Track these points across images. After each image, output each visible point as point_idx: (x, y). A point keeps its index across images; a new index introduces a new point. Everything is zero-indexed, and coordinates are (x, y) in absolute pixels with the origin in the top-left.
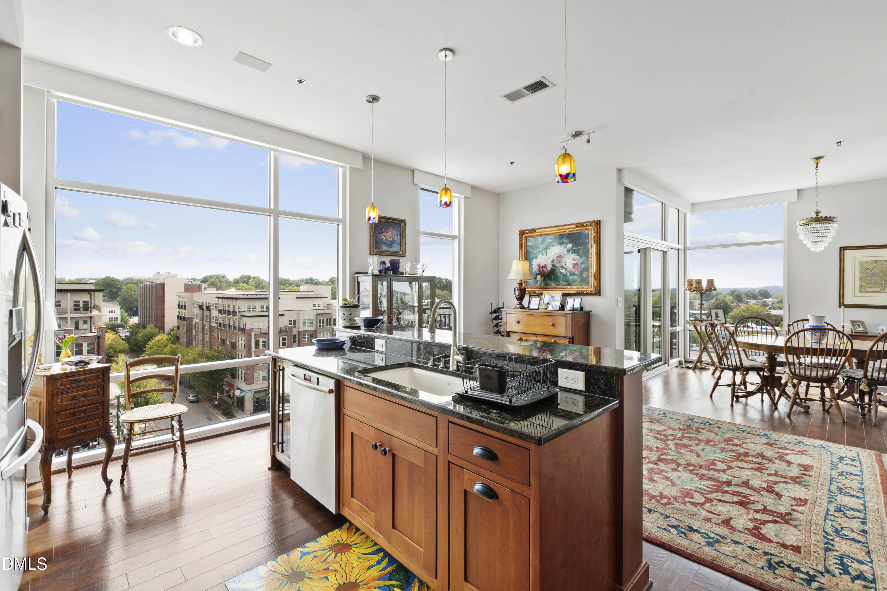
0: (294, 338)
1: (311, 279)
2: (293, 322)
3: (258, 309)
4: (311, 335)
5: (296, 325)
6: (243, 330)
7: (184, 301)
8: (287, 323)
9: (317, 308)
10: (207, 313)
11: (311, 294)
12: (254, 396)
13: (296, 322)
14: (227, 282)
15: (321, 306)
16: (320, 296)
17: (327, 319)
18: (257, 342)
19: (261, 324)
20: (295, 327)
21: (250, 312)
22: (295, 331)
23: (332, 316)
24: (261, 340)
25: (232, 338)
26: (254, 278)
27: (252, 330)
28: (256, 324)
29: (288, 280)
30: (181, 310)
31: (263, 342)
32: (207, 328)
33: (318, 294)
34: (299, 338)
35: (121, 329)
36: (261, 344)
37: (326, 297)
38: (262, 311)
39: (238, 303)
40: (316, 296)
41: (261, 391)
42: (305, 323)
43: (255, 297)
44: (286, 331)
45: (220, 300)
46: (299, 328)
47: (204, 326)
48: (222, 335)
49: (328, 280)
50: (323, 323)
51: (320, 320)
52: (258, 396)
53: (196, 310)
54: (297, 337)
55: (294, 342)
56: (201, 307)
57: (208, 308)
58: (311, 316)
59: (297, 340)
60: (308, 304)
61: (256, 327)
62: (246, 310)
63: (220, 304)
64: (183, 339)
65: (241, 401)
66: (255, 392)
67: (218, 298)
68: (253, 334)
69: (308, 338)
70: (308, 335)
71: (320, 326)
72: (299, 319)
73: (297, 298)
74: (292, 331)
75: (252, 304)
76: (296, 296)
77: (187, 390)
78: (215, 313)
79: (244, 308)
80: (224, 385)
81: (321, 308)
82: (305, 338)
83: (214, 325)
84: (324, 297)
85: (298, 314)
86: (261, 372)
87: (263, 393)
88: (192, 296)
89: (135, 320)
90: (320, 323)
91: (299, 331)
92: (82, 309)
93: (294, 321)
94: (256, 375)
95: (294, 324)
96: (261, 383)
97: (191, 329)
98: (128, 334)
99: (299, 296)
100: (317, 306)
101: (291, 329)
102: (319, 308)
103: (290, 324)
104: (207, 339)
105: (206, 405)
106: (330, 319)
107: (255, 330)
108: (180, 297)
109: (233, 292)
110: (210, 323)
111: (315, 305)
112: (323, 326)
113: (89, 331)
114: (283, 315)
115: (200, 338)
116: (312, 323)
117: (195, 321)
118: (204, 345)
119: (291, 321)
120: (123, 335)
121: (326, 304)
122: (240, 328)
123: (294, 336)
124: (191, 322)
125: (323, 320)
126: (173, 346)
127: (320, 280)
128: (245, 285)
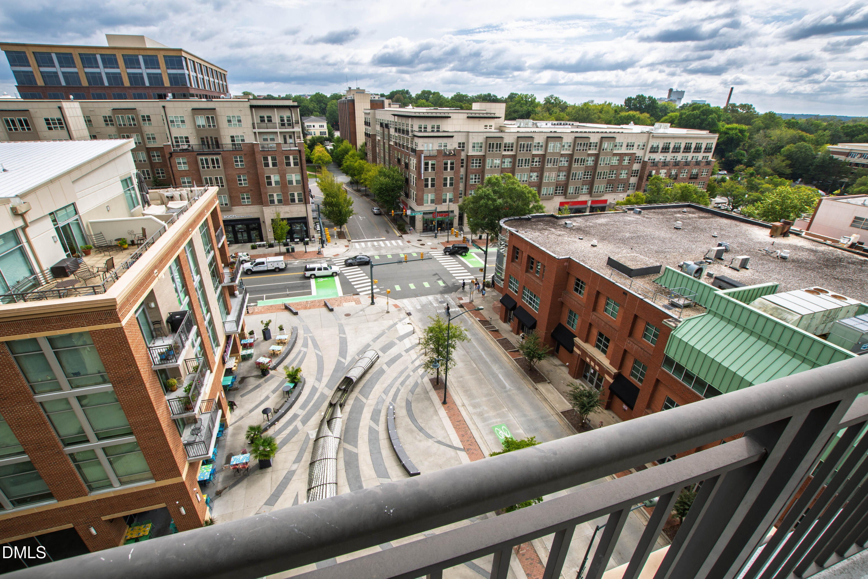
0: (462, 163)
1: (489, 95)
2: (462, 145)
3: (429, 129)
4: (480, 160)
5: (465, 149)
6: (414, 151)
7: (370, 118)
8: (456, 146)
9: (488, 130)
10: (386, 130)
11: (483, 114)
12: (423, 218)
13: (465, 145)
14: (410, 97)
15: (493, 128)
16: (493, 115)
17: (497, 144)
18: (427, 164)
19: (431, 145)
20: (463, 150)
21: (421, 131)
22: (463, 155)
23: (503, 141)
24: (430, 162)
25: (405, 158)
26: (434, 93)
27: (422, 152)
28: (426, 145)
29: (466, 96)
30: (367, 127)
31: (432, 164)
32: (387, 146)
33: (491, 114)
34: (467, 162)
35: (327, 143)
36: (430, 166)
37: (499, 118)
38: (433, 131)
39: (410, 121)
40: (489, 115)
41: (430, 213)
42: (474, 147)
43: (426, 115)
44: (454, 155)
45: (396, 117)
46: (468, 152)
47: (384, 143)
48: (398, 155)
49: (507, 97)
50: (493, 148)
51: (490, 144)
52: (427, 217)
53: (378, 128)
54: (465, 162)
55: (462, 166)
56: (381, 125)
57: (387, 126)
58: (480, 139)
59: (465, 165)
60: (478, 126)
61: (426, 149)
62: (417, 129)
63: (396, 122)
64: (370, 156)
65: (413, 219)
66: (424, 213)
67: (394, 115)
68: (423, 155)
69: (476, 163)
70: (477, 160)
71: (489, 151)
72: (468, 142)
73: (468, 117)
74: (460, 155)
75: (423, 123)
76: (466, 115)
77: (373, 203)
78: (392, 131)
79: (416, 128)
80: (399, 202)
81: (493, 130)
82: (473, 163)
83: (392, 143)
84: (497, 118)
85: (468, 137)
86: (429, 195)
87: (431, 216)
88: (375, 113)
89: (337, 134)
90: (490, 148)
91: (467, 156)
92: (286, 125)
93: (464, 143)
94: (425, 197)
95: (463, 147)
96: (429, 206)
97: (375, 146)
98: (332, 148)
99: (470, 115)
100: (488, 127)
101: (459, 152)
102: (490, 130)
103: (459, 147)
104: (387, 158)
105: (386, 219)
106: (500, 144)
107: (424, 152)
108: (365, 114)
109: (410, 109)
110: (389, 142)
111: (487, 126)
112: (492, 151)
113: (293, 145)
114: (452, 137)
115: (382, 155)
116: (481, 147)
117: (378, 138)
118: (385, 163)
119: (460, 144)
120: (329, 147)
121: (498, 126)
122: (412, 149)
123: (463, 160)
124: (375, 139)
125: (493, 144)
126: (361, 161)
127: (499, 97)
128: (424, 101)
